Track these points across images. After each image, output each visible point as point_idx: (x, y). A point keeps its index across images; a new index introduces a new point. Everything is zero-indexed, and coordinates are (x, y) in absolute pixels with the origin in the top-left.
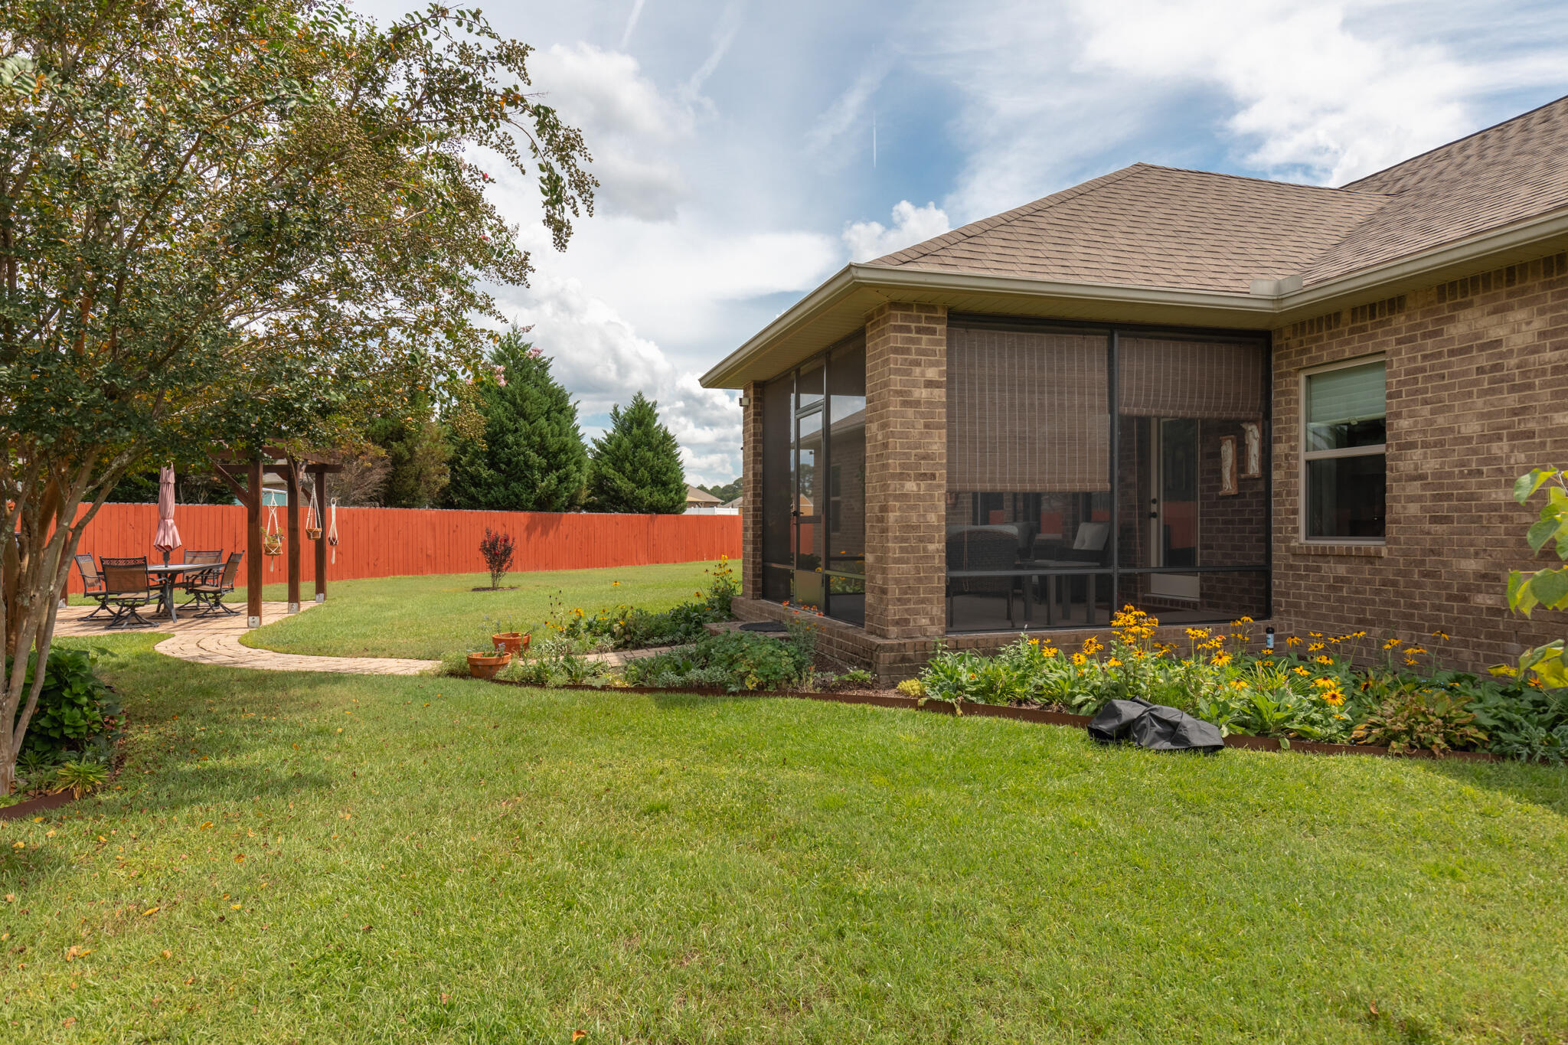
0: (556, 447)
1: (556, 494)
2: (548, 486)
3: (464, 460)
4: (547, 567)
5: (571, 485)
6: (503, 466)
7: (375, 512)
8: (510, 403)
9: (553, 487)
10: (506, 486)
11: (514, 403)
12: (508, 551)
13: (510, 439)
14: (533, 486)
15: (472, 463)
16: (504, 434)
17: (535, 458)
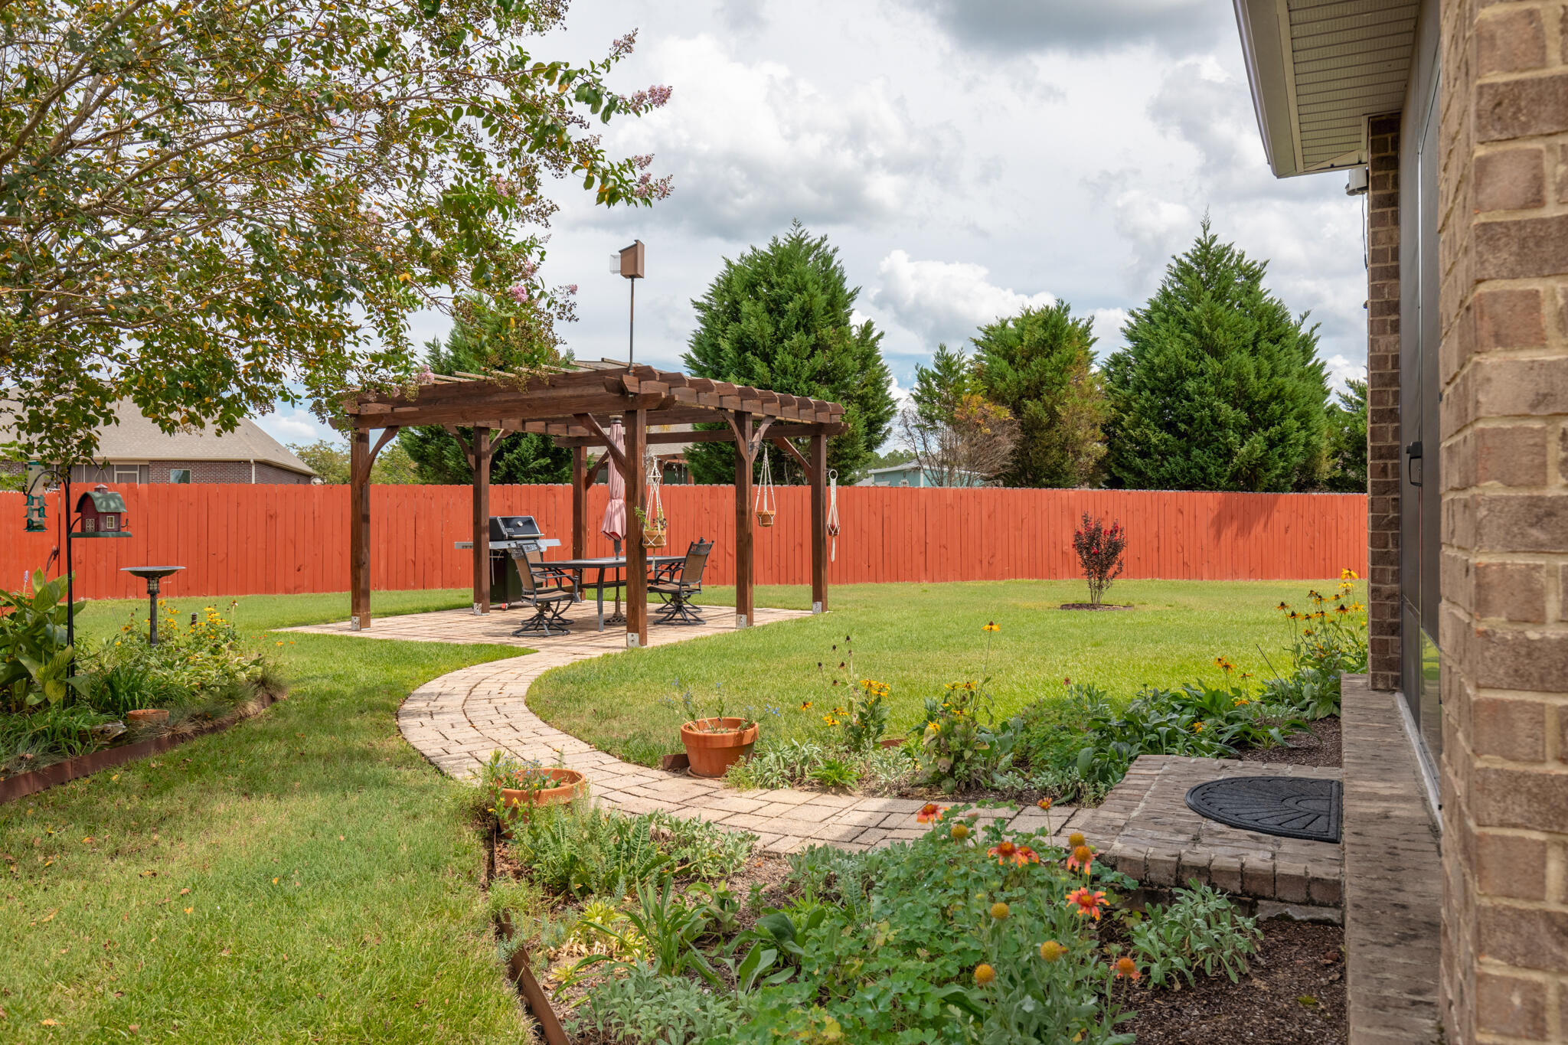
0: (1263, 395)
1: (1263, 464)
2: (1250, 453)
3: (1127, 420)
4: (1252, 574)
5: (1290, 451)
6: (1182, 427)
7: (1000, 491)
8: (1196, 334)
9: (1258, 453)
10: (1187, 454)
11: (1198, 334)
12: (1115, 548)
13: (1191, 385)
14: (1229, 453)
15: (1137, 424)
16: (1183, 379)
17: (1227, 411)
